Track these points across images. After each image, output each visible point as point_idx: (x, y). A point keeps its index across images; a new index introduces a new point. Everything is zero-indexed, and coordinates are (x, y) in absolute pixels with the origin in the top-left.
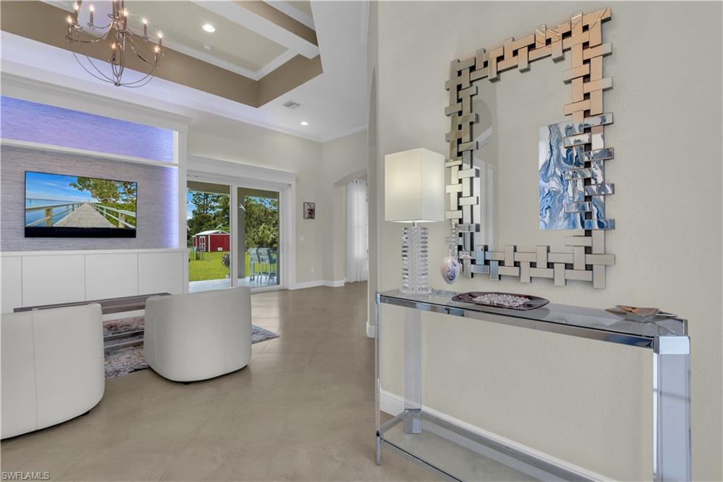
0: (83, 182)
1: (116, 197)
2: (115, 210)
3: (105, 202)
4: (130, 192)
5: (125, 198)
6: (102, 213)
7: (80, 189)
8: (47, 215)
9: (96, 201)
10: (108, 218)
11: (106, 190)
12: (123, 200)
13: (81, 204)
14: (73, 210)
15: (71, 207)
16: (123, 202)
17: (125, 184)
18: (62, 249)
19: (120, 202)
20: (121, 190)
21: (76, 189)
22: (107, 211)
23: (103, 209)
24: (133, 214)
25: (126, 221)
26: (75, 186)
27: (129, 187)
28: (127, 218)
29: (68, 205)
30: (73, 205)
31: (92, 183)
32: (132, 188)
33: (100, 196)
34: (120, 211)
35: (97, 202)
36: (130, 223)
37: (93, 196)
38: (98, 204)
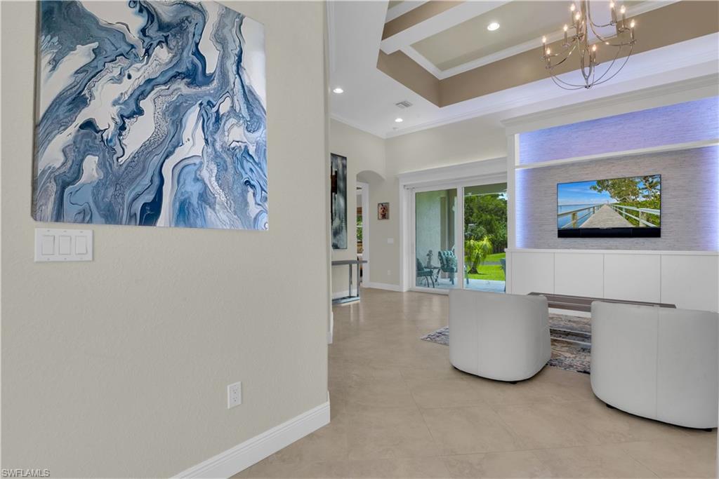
0: (602, 185)
1: (636, 194)
2: (635, 209)
3: (624, 201)
4: (652, 186)
5: (647, 194)
6: (621, 214)
7: (600, 191)
8: (573, 219)
9: (615, 201)
10: (628, 218)
11: (624, 189)
12: (644, 197)
13: (601, 206)
14: (594, 212)
15: (592, 210)
16: (644, 199)
17: (645, 178)
18: (587, 248)
19: (640, 199)
20: (641, 185)
21: (596, 192)
22: (627, 211)
23: (621, 209)
24: (656, 212)
25: (648, 221)
26: (595, 188)
27: (650, 180)
28: (649, 217)
29: (589, 208)
30: (594, 207)
31: (610, 182)
32: (655, 181)
33: (619, 195)
34: (640, 210)
35: (616, 202)
36: (653, 223)
37: (611, 197)
38: (616, 204)
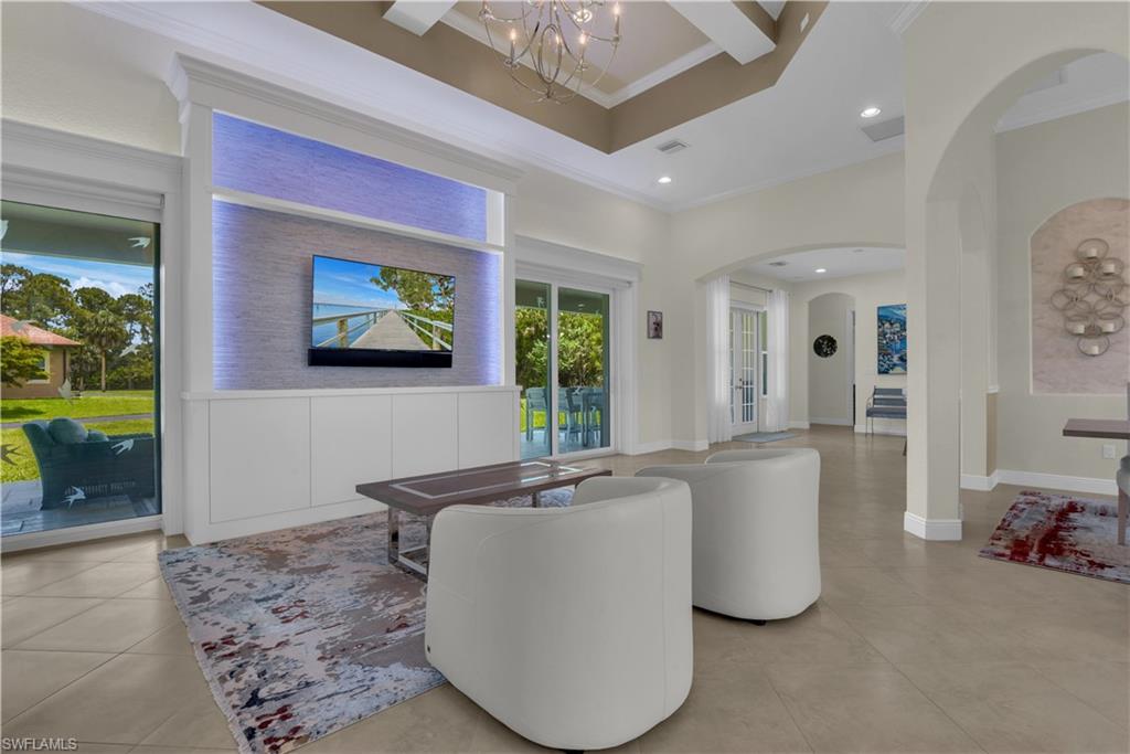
0: (388, 276)
1: (430, 301)
2: (429, 321)
3: (416, 308)
4: (447, 293)
5: (441, 302)
6: (412, 327)
7: (384, 288)
8: (341, 330)
9: (404, 306)
10: (420, 334)
11: (416, 290)
12: (439, 306)
13: (387, 311)
14: (375, 322)
15: (372, 316)
16: (438, 309)
17: (443, 278)
18: (353, 385)
19: (435, 308)
20: (436, 290)
21: (378, 288)
22: (420, 323)
23: (412, 319)
24: (448, 327)
25: (442, 339)
26: (378, 282)
27: (446, 283)
28: (444, 334)
29: (367, 314)
30: (375, 313)
31: (399, 277)
32: (451, 286)
33: (409, 298)
34: (435, 323)
35: (406, 308)
36: (447, 342)
37: (401, 300)
38: (407, 311)
